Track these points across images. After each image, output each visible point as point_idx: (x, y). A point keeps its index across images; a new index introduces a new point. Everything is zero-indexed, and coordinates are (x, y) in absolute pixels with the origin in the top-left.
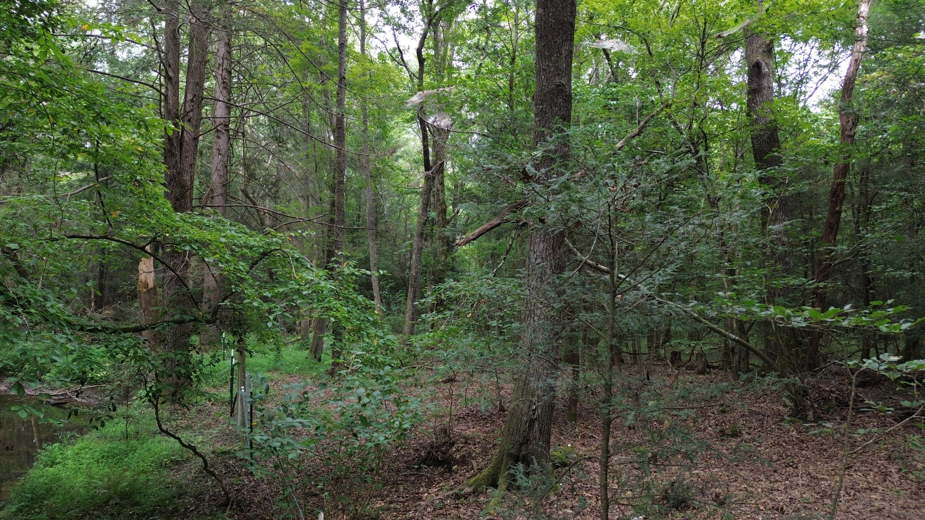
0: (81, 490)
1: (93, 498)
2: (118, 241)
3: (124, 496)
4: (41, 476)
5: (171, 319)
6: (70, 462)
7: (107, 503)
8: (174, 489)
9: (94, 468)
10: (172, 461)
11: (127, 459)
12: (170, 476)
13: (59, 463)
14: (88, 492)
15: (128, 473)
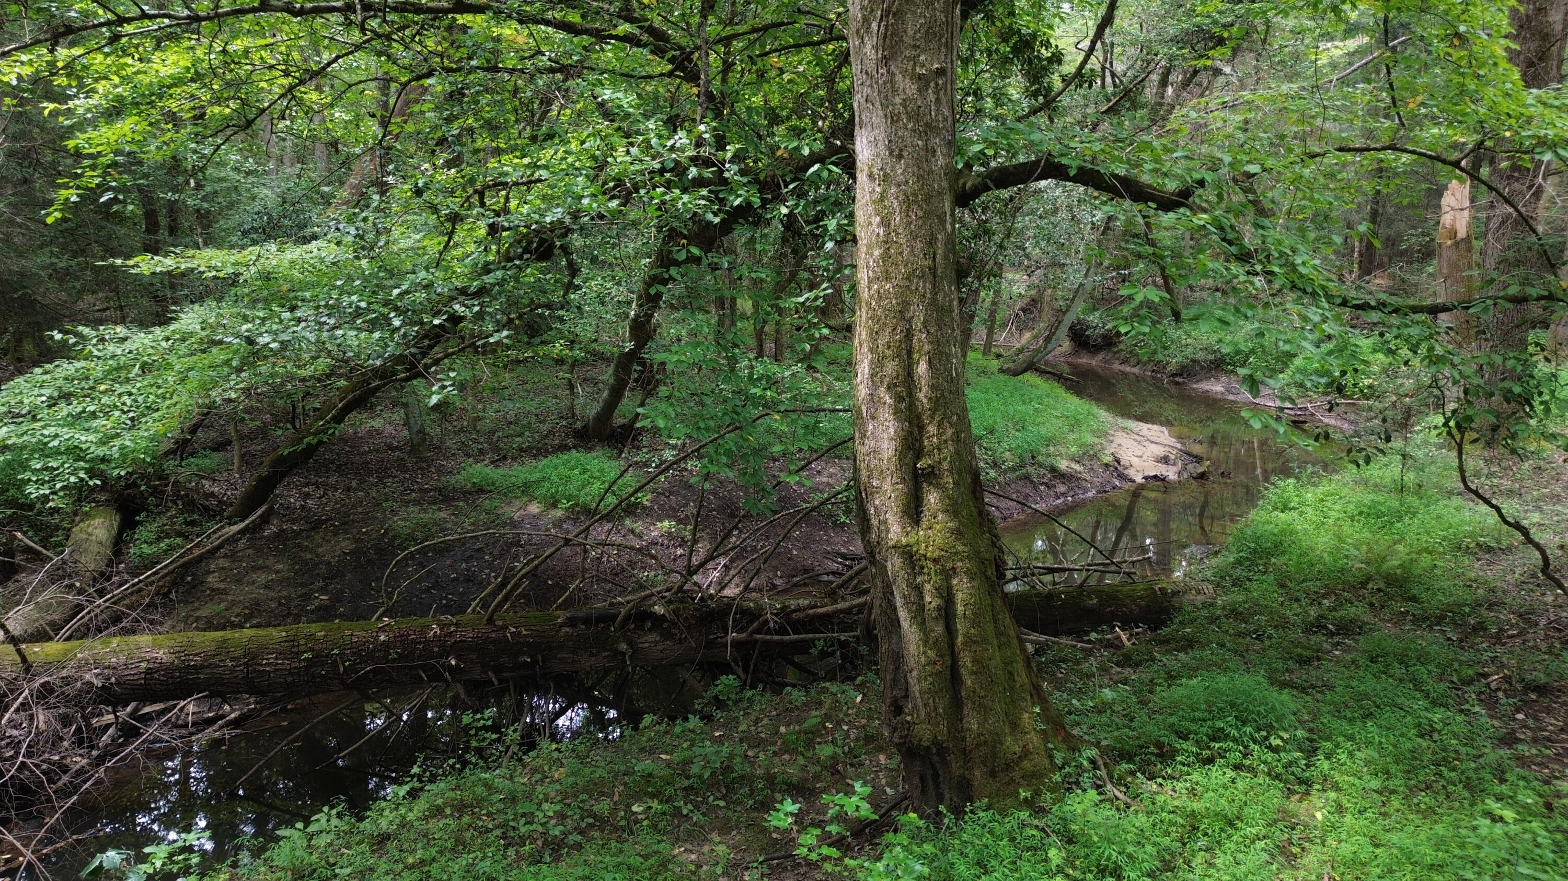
0: (1325, 555)
1: (1342, 570)
2: (1414, 152)
3: (1391, 580)
4: (1269, 523)
5: (1502, 294)
6: (1309, 510)
7: (1364, 584)
8: (1481, 591)
9: (1347, 529)
10: (1478, 545)
11: (1399, 525)
12: (1474, 569)
13: (1294, 509)
14: (1335, 561)
15: (1400, 547)
